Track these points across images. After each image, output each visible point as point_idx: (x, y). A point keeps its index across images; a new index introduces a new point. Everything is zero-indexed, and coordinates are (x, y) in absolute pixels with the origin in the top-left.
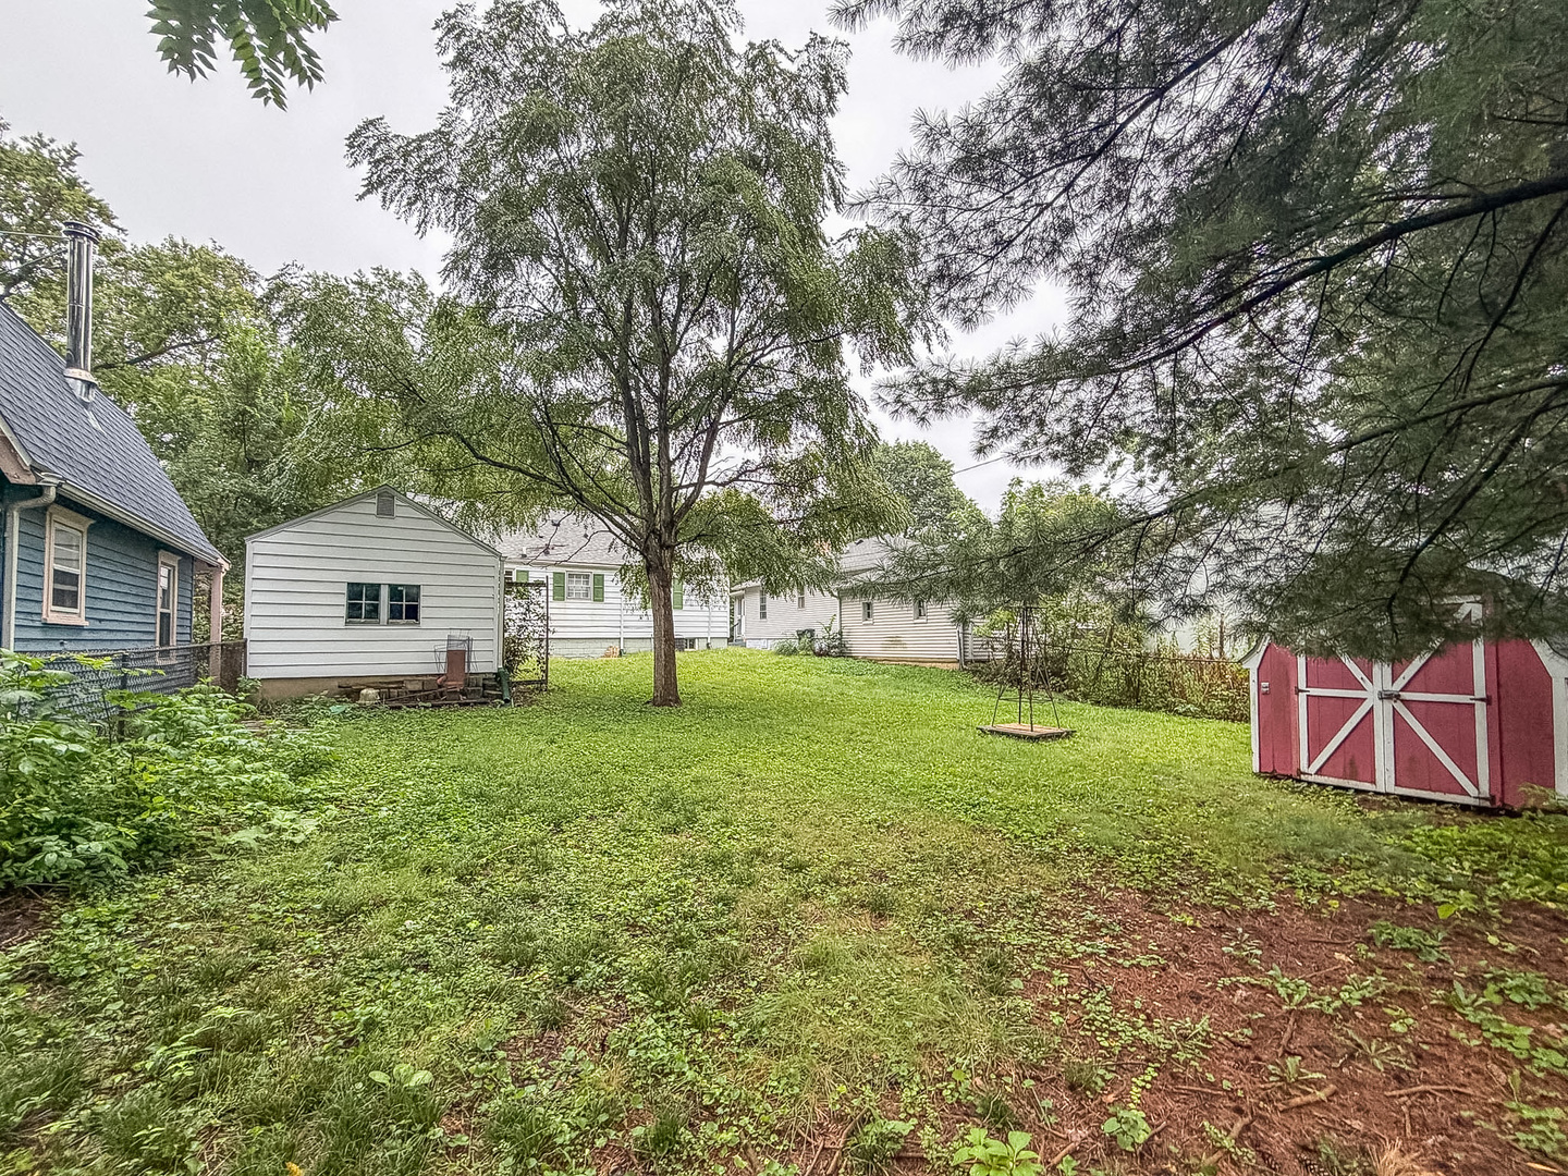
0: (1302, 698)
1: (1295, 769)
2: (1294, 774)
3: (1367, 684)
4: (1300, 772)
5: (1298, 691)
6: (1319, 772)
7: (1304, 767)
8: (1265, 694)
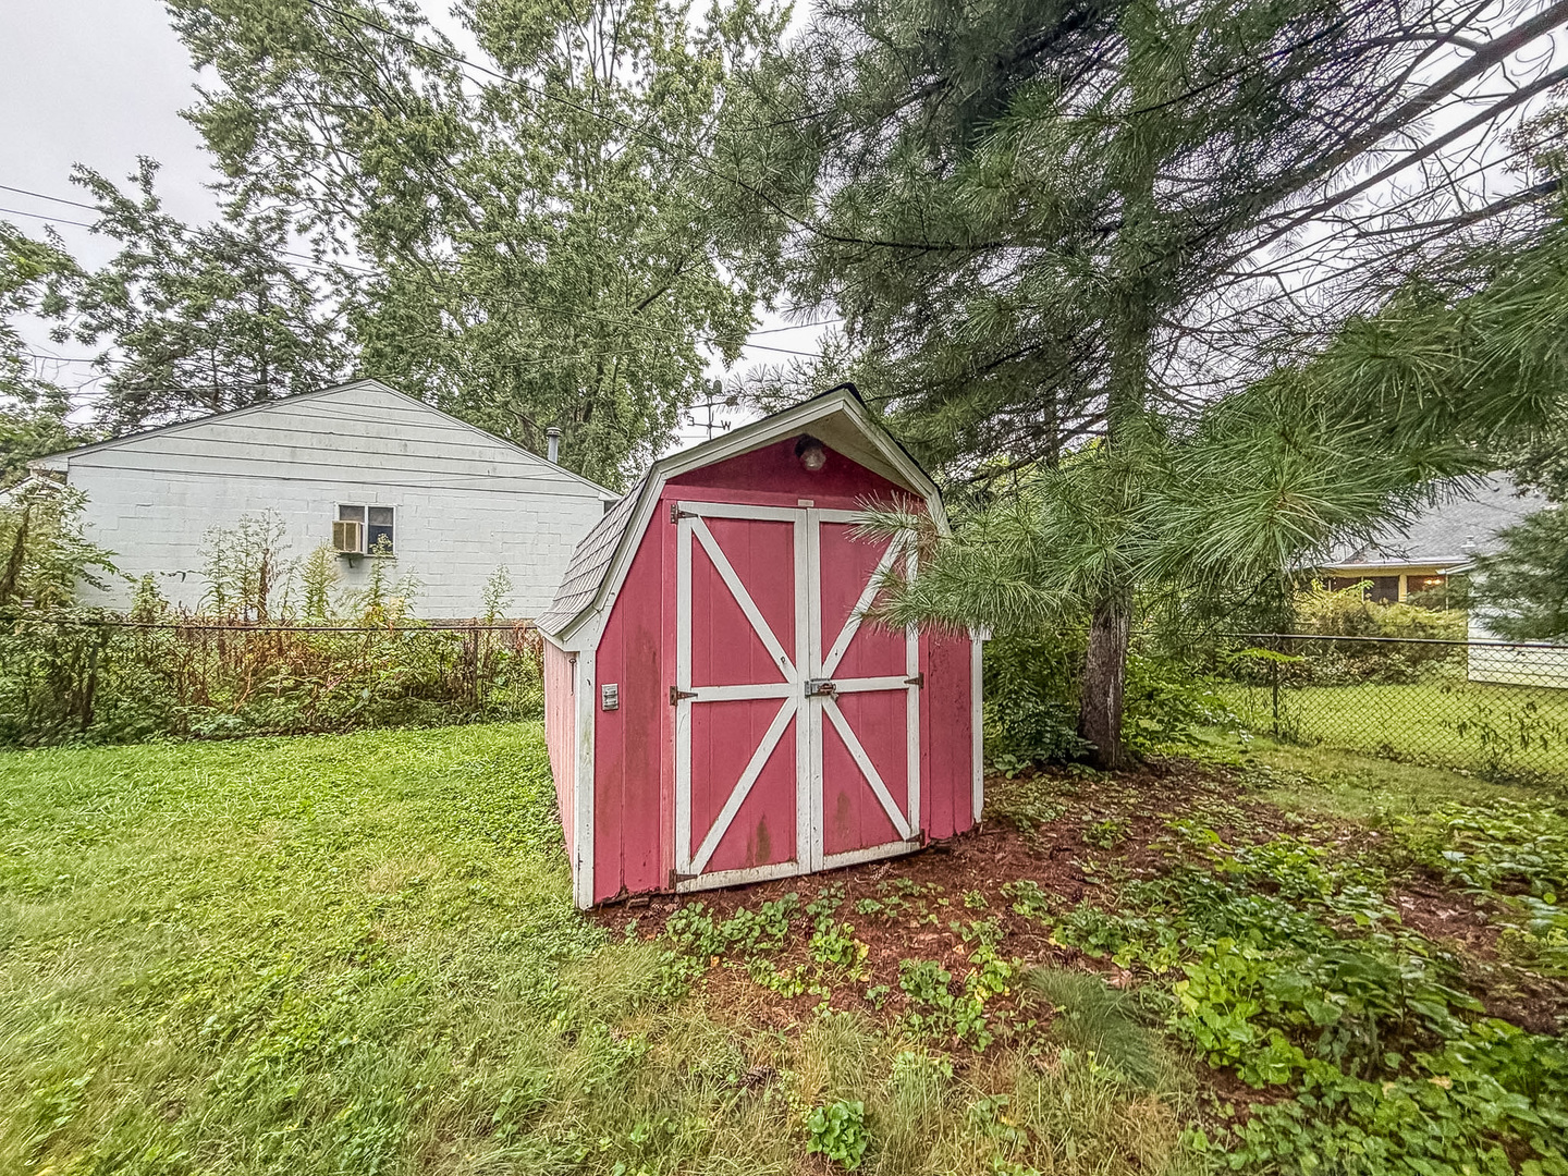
0: (684, 707)
1: (664, 873)
2: (664, 886)
3: (787, 670)
4: (675, 878)
5: (677, 696)
6: (709, 868)
7: (682, 866)
8: (611, 710)
